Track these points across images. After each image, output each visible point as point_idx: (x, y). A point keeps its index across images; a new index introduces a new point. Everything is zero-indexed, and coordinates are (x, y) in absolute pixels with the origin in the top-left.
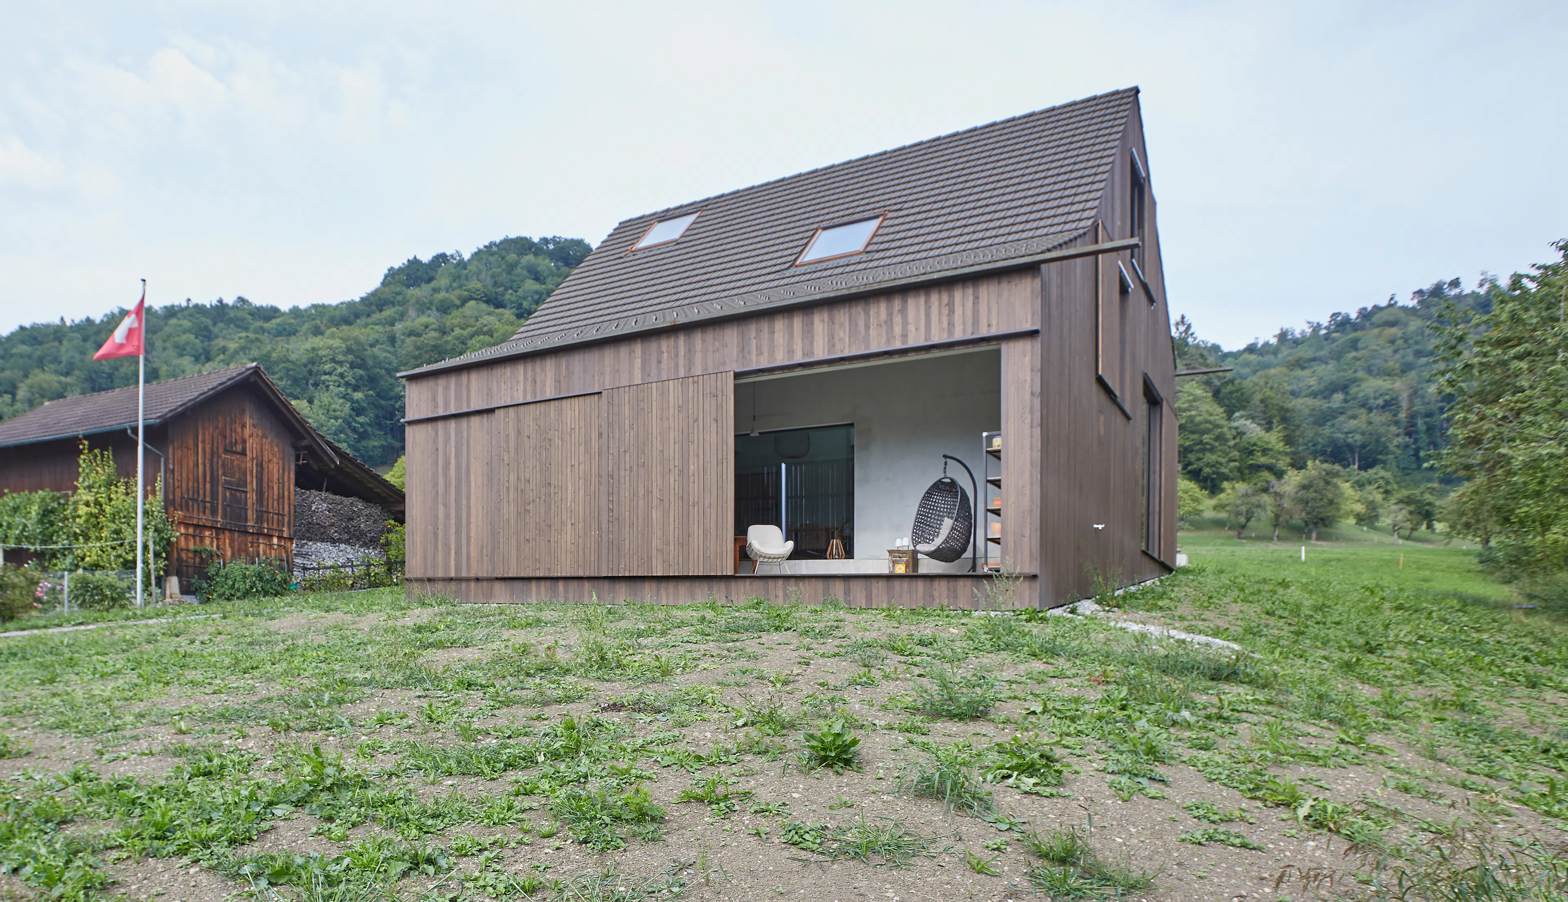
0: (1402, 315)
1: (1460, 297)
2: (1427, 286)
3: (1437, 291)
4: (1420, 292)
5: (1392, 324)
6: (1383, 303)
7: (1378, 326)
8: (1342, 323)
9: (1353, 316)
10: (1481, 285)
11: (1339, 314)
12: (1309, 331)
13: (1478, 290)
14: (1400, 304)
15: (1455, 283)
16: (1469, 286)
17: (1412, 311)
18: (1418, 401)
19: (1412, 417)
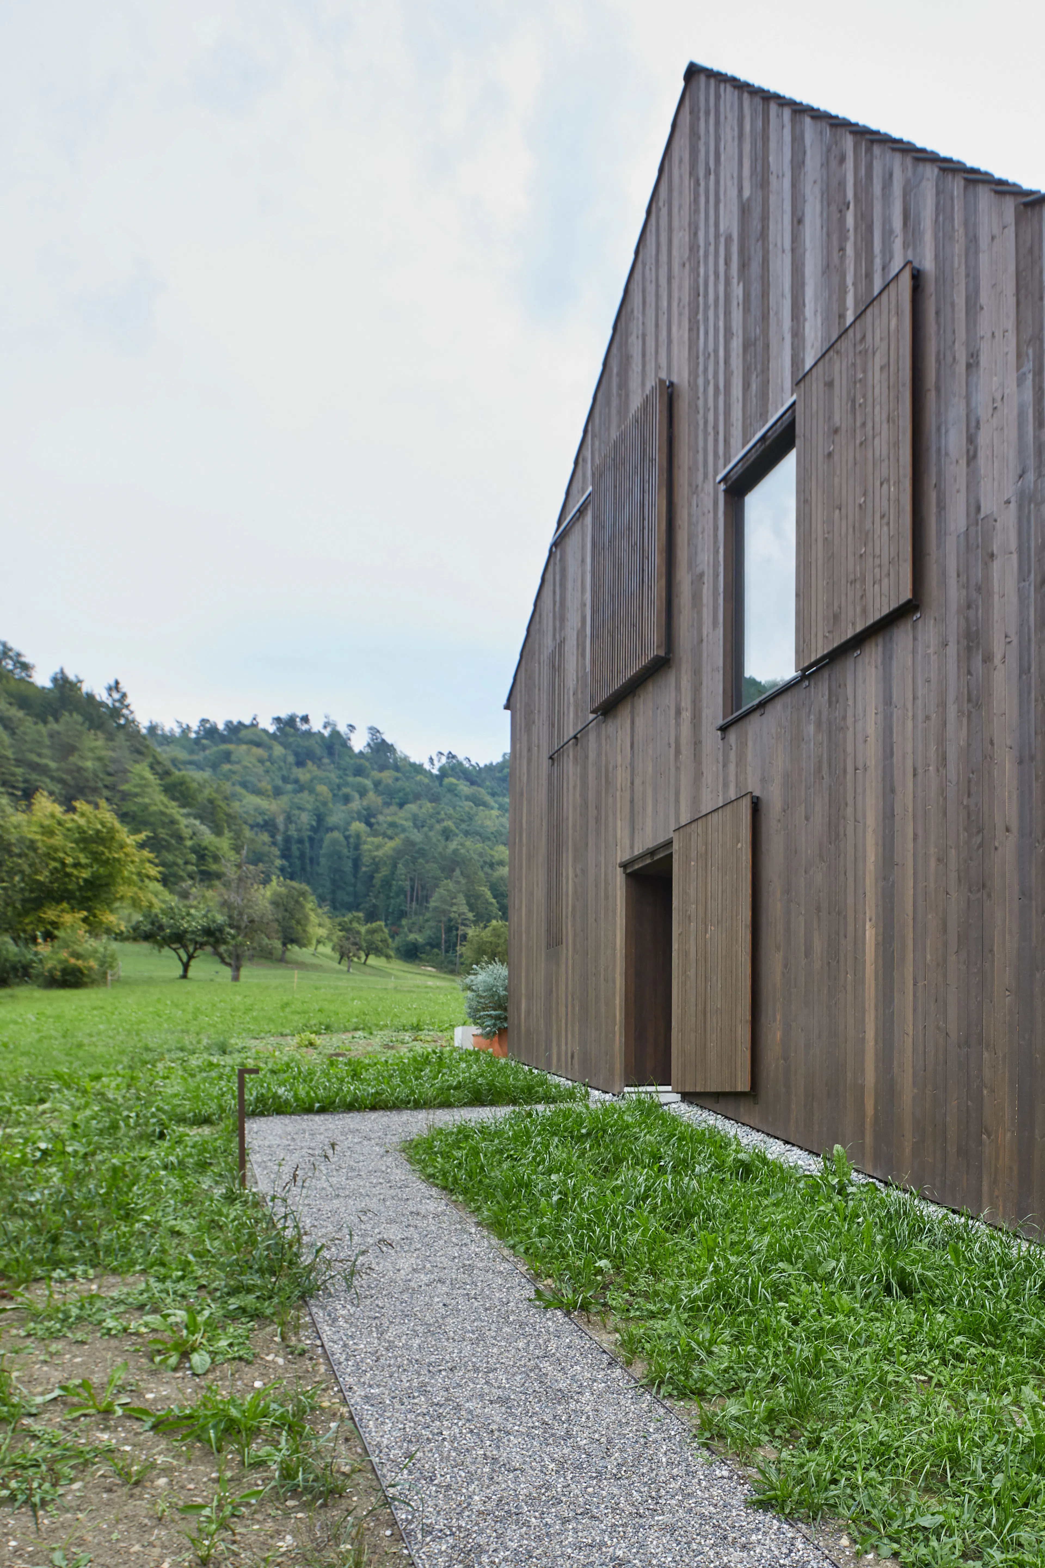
0: (265, 738)
1: (309, 734)
2: (284, 715)
3: (291, 721)
4: (278, 720)
5: (258, 745)
6: (247, 721)
7: (246, 743)
8: (210, 732)
9: (221, 727)
10: (325, 727)
11: (207, 721)
12: (177, 731)
13: (323, 731)
14: (261, 726)
15: (305, 719)
16: (316, 725)
17: (273, 736)
18: (292, 827)
19: (287, 840)
